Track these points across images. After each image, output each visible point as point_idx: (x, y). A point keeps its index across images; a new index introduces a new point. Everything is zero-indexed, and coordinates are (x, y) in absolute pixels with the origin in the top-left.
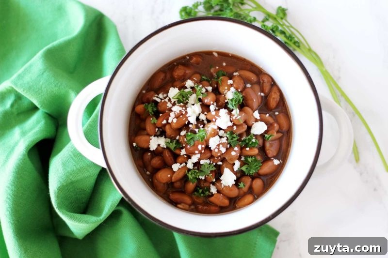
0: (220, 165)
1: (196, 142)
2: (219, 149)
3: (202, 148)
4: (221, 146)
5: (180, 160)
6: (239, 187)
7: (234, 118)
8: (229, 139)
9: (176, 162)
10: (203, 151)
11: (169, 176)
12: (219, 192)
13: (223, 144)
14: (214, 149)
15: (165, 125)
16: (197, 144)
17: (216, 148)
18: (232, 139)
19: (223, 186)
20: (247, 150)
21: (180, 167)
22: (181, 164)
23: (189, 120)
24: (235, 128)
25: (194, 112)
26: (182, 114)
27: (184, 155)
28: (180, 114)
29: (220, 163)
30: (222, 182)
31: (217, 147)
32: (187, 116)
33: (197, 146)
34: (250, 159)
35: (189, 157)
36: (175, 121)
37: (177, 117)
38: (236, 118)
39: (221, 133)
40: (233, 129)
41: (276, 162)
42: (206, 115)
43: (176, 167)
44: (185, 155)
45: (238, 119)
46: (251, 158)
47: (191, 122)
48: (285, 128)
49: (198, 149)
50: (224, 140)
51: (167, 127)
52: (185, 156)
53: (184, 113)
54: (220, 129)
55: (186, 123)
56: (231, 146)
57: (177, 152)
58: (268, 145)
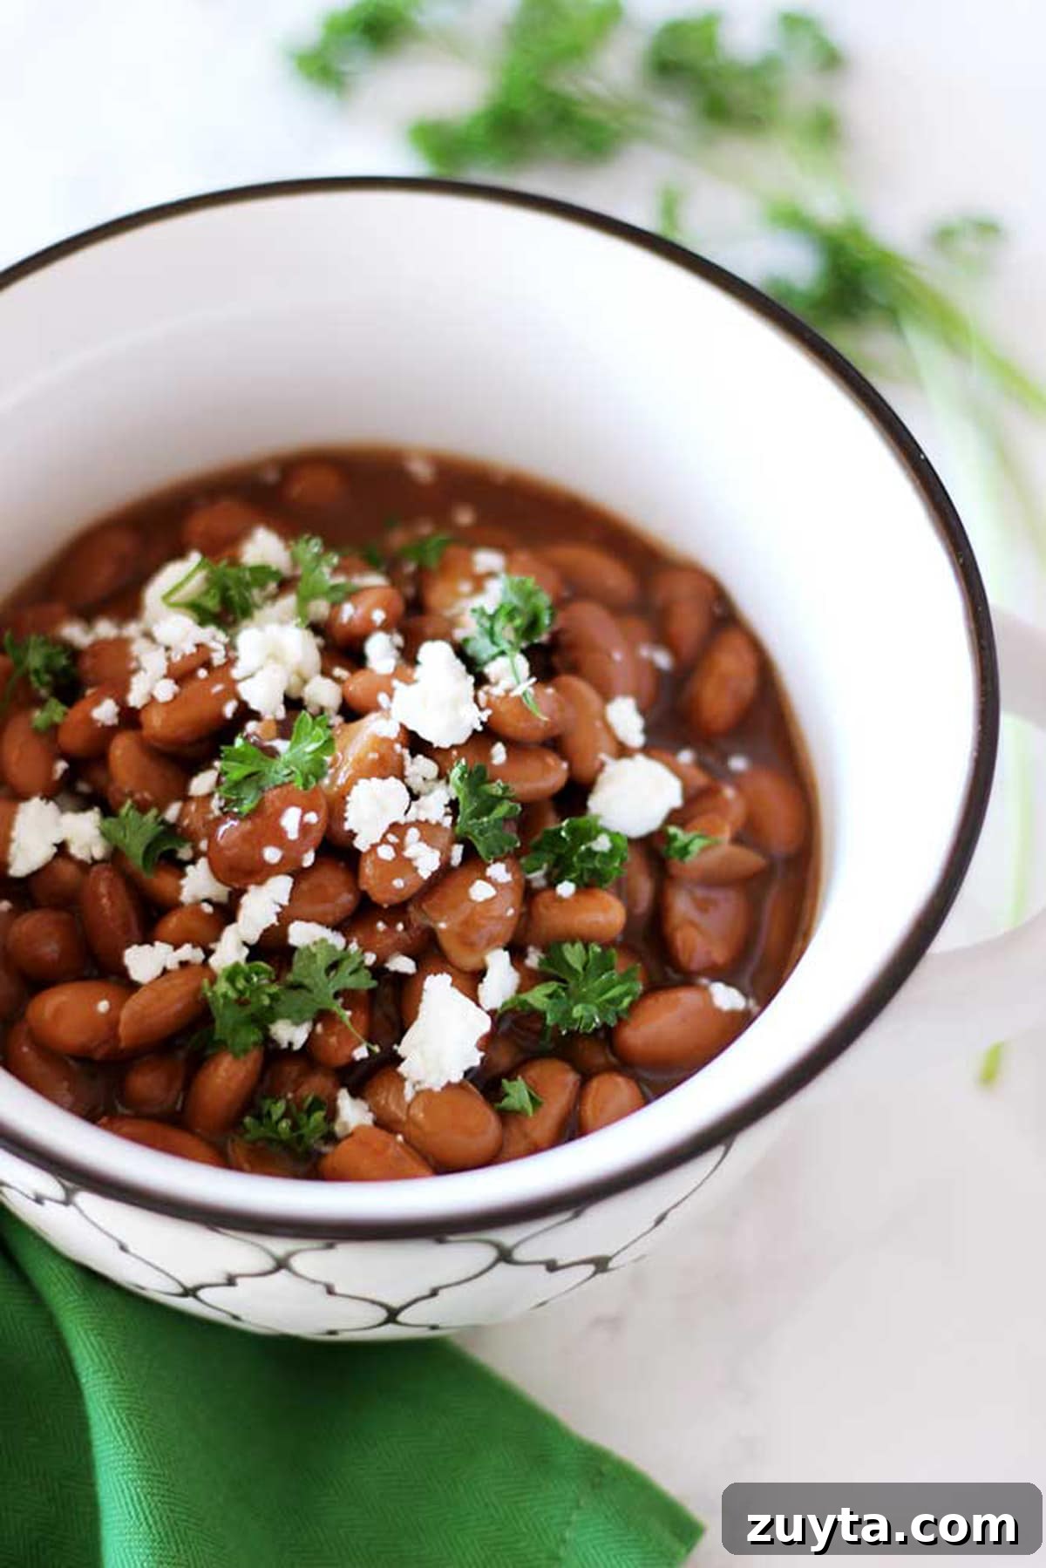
0: (401, 977)
1: (271, 795)
2: (399, 848)
3: (304, 828)
4: (413, 834)
5: (172, 922)
6: (506, 1102)
7: (497, 691)
8: (466, 808)
9: (147, 938)
10: (309, 859)
11: (103, 1006)
12: (384, 1123)
13: (427, 830)
14: (374, 847)
15: (109, 732)
16: (278, 804)
17: (384, 840)
18: (477, 814)
19: (409, 1093)
20: (560, 900)
21: (172, 964)
22: (177, 947)
23: (245, 697)
24: (499, 753)
25: (275, 656)
26: (207, 664)
27: (197, 903)
28: (194, 662)
29: (402, 964)
30: (403, 1069)
31: (392, 838)
32: (236, 673)
33: (279, 813)
34: (574, 955)
35: (227, 913)
36: (166, 690)
37: (181, 675)
38: (508, 691)
39: (421, 768)
40: (489, 757)
41: (726, 998)
42: (337, 680)
43: (144, 962)
44: (208, 901)
45: (519, 700)
46: (579, 946)
47: (254, 706)
48: (781, 835)
49: (279, 838)
50: (434, 807)
51: (122, 750)
52: (208, 908)
53: (218, 658)
54: (416, 744)
55: (229, 709)
56: (470, 854)
57: (161, 882)
58: (682, 905)
